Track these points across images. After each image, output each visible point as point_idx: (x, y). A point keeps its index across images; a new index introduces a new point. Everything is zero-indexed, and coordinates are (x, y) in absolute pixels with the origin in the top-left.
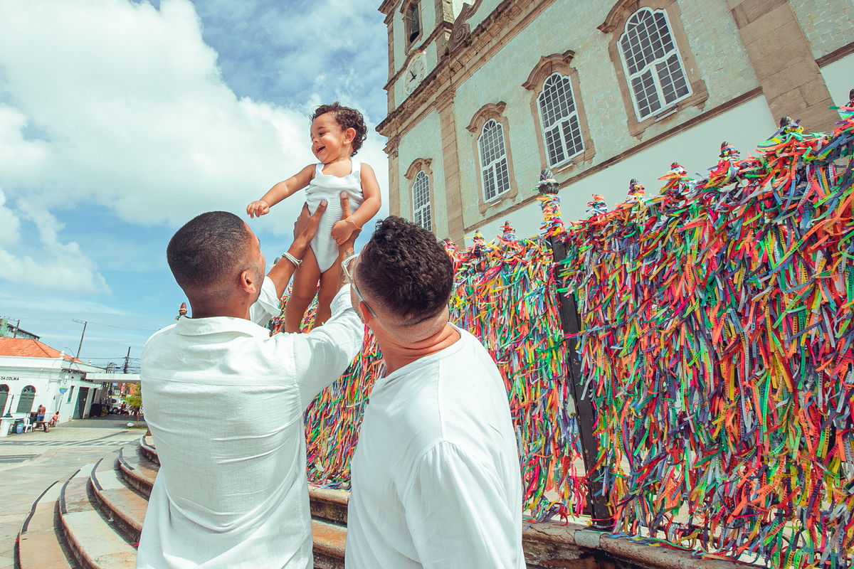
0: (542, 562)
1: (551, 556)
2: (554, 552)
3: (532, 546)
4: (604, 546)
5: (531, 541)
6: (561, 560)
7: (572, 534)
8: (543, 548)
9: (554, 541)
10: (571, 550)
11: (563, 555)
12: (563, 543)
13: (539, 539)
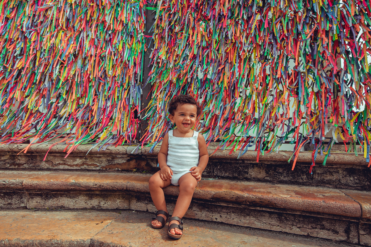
0: (103, 167)
1: (109, 163)
2: (112, 160)
3: (97, 159)
4: (143, 152)
5: (98, 156)
6: (115, 165)
7: (126, 147)
8: (104, 159)
9: (113, 154)
10: (123, 158)
11: (117, 161)
12: (119, 154)
13: (104, 153)
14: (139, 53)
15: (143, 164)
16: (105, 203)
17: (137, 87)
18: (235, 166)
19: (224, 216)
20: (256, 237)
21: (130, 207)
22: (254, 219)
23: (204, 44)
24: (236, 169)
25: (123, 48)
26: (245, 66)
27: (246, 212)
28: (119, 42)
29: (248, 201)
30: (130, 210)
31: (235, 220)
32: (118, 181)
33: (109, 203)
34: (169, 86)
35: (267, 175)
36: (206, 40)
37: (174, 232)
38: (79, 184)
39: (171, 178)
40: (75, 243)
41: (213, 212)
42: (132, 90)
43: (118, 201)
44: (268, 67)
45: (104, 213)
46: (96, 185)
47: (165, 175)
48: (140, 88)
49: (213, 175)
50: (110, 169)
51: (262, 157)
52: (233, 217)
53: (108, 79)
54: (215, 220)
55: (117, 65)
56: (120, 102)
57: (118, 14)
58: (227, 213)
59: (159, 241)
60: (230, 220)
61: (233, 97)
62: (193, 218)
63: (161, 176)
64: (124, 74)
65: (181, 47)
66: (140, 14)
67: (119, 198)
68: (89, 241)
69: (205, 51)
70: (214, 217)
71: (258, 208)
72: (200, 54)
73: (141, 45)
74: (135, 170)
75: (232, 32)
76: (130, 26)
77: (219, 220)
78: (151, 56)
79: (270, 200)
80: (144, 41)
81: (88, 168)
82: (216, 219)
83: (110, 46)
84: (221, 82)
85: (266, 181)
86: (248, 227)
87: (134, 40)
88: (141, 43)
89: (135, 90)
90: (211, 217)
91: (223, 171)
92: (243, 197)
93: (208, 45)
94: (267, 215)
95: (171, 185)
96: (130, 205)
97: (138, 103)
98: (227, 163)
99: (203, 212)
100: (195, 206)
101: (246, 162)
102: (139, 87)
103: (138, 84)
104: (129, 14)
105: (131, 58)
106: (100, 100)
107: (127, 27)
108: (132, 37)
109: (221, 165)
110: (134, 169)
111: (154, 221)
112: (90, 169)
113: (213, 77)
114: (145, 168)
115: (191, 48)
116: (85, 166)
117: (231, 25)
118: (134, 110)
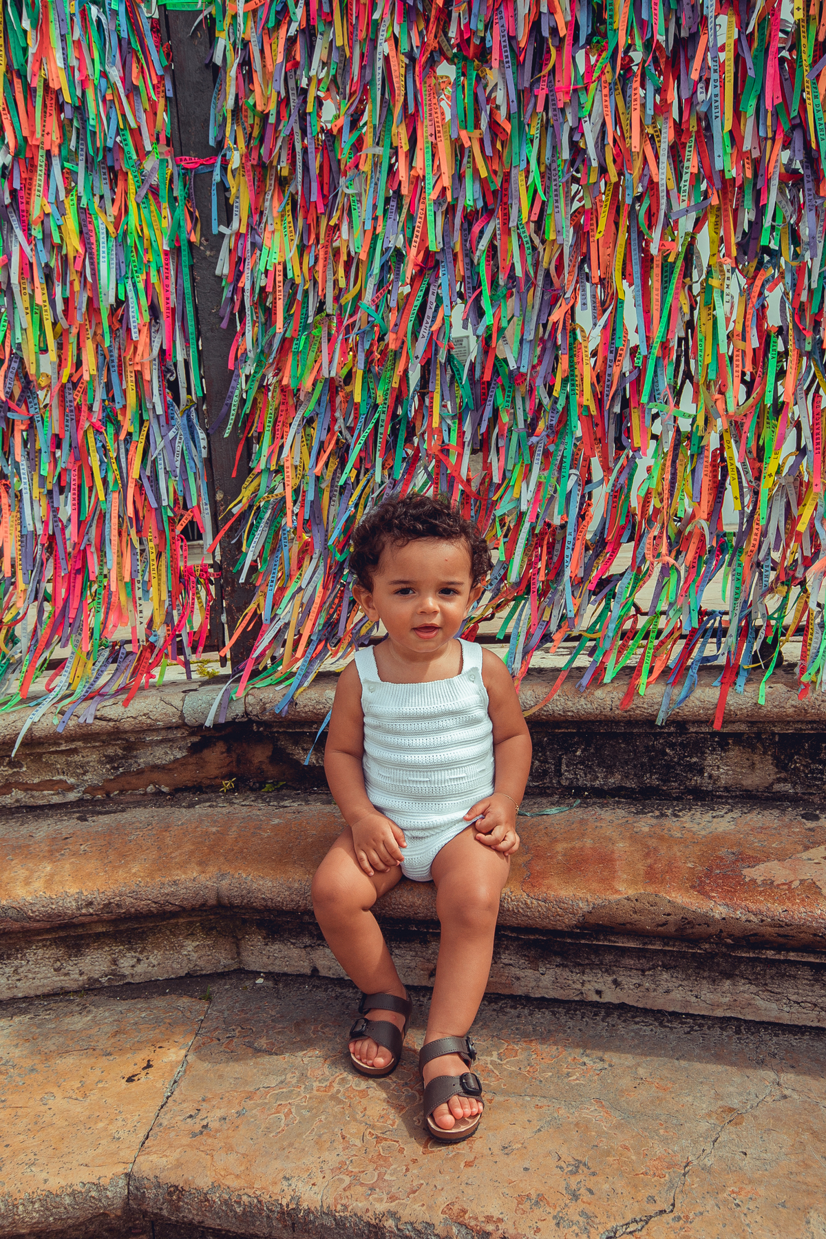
0: (93, 789)
1: (116, 769)
2: (124, 757)
3: (62, 759)
4: (255, 710)
5: (62, 747)
6: (140, 772)
7: (178, 703)
8: (93, 757)
9: (126, 732)
10: (170, 740)
11: (145, 758)
12: (151, 729)
13: (86, 736)
14: (166, 253)
15: (260, 755)
16: (139, 960)
17: (179, 419)
18: (647, 747)
19: (629, 981)
20: (771, 1075)
21: (240, 962)
22: (753, 988)
23: (471, 196)
24: (651, 759)
25: (85, 235)
26: (669, 299)
27: (718, 964)
28: (60, 205)
29: (730, 936)
30: (243, 973)
31: (677, 995)
32: (181, 876)
33: (155, 957)
34: (324, 404)
35: (782, 775)
36: (476, 172)
37: (449, 1119)
38: (19, 910)
39: (401, 860)
40: (67, 1200)
41: (582, 968)
42: (159, 439)
43: (190, 945)
44: (774, 298)
45: (141, 1004)
46: (91, 904)
47: (375, 856)
48: (195, 421)
49: (559, 783)
50: (122, 792)
51: (764, 711)
52: (665, 985)
53: (41, 394)
54: (595, 998)
55: (74, 330)
56: (115, 498)
57: (25, 50)
58: (643, 971)
59: (401, 1150)
60: (653, 994)
61: (620, 447)
62: (507, 992)
63: (358, 862)
64: (112, 365)
65: (362, 214)
66: (136, 46)
67: (192, 934)
68: (122, 1183)
69: (476, 229)
70: (588, 986)
71: (770, 954)
72: (458, 248)
73: (166, 212)
74: (227, 784)
75: (604, 124)
76: (98, 115)
77: (610, 996)
78: (223, 267)
79: (818, 928)
80: (179, 191)
81: (31, 802)
82: (599, 993)
83: (18, 232)
84: (565, 381)
85: (779, 799)
86: (730, 1019)
87: (132, 189)
88: (165, 205)
89: (171, 434)
90: (579, 986)
91: (599, 765)
92: (707, 921)
93: (490, 199)
94: (807, 973)
95: (404, 880)
96: (239, 954)
97: (197, 494)
98: (614, 736)
99: (542, 970)
100: (507, 948)
101: (691, 730)
102: (189, 420)
103: (182, 407)
104: (78, 44)
105: (130, 287)
106: (26, 497)
107: (84, 120)
108: (115, 176)
109: (588, 745)
110: (224, 778)
111: (359, 1045)
112: (41, 802)
113: (525, 362)
114: (271, 770)
115: (411, 217)
116: (17, 794)
117: (593, 86)
118: (184, 522)
